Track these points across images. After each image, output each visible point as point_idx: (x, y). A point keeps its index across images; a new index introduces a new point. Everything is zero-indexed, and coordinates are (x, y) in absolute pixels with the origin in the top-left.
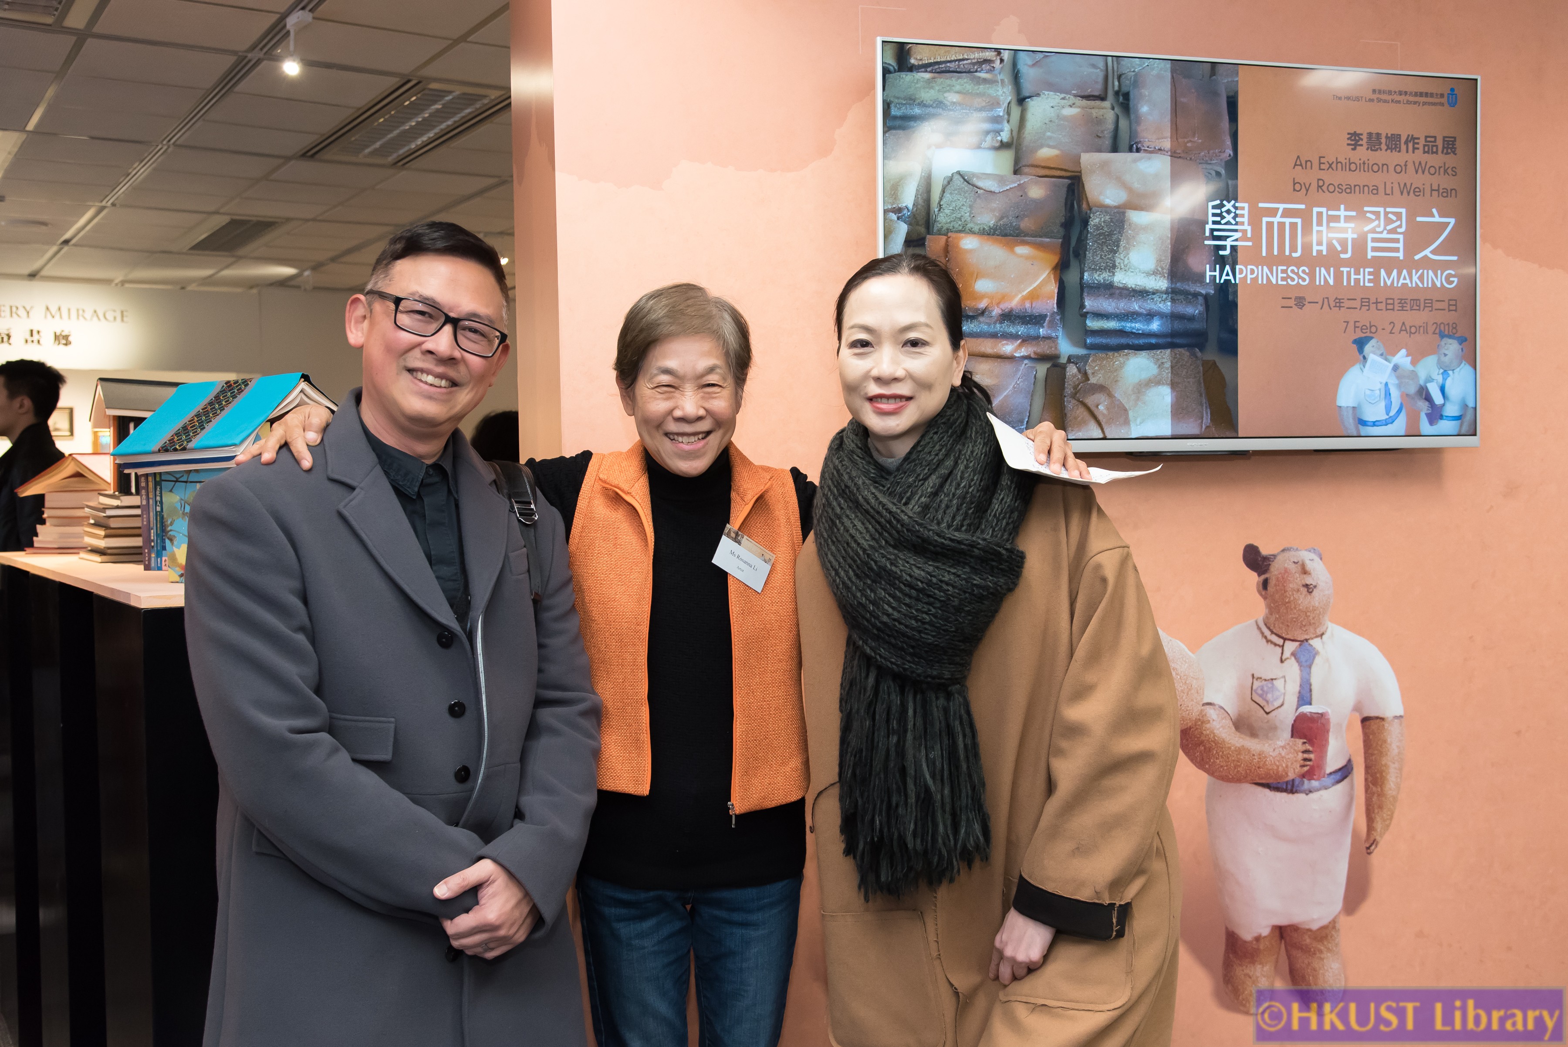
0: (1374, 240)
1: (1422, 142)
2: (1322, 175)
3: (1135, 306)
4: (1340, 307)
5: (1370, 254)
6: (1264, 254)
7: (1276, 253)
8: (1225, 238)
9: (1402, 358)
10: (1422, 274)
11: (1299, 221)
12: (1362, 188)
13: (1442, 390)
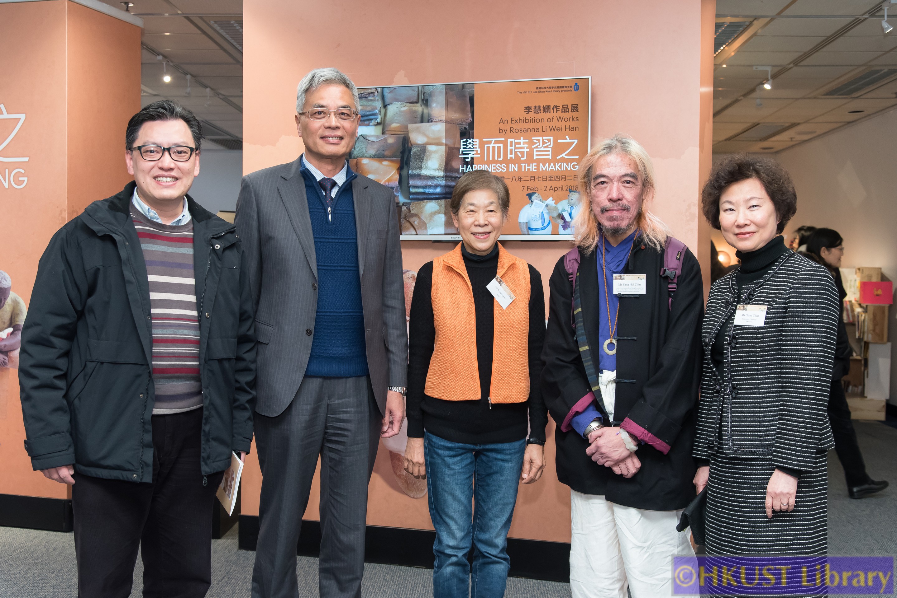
0: (537, 151)
1: (561, 107)
2: (512, 125)
3: (430, 183)
4: (520, 180)
5: (535, 157)
6: (486, 160)
7: (491, 159)
8: (468, 154)
9: (550, 201)
10: (561, 164)
11: (502, 145)
12: (531, 130)
13: (570, 215)
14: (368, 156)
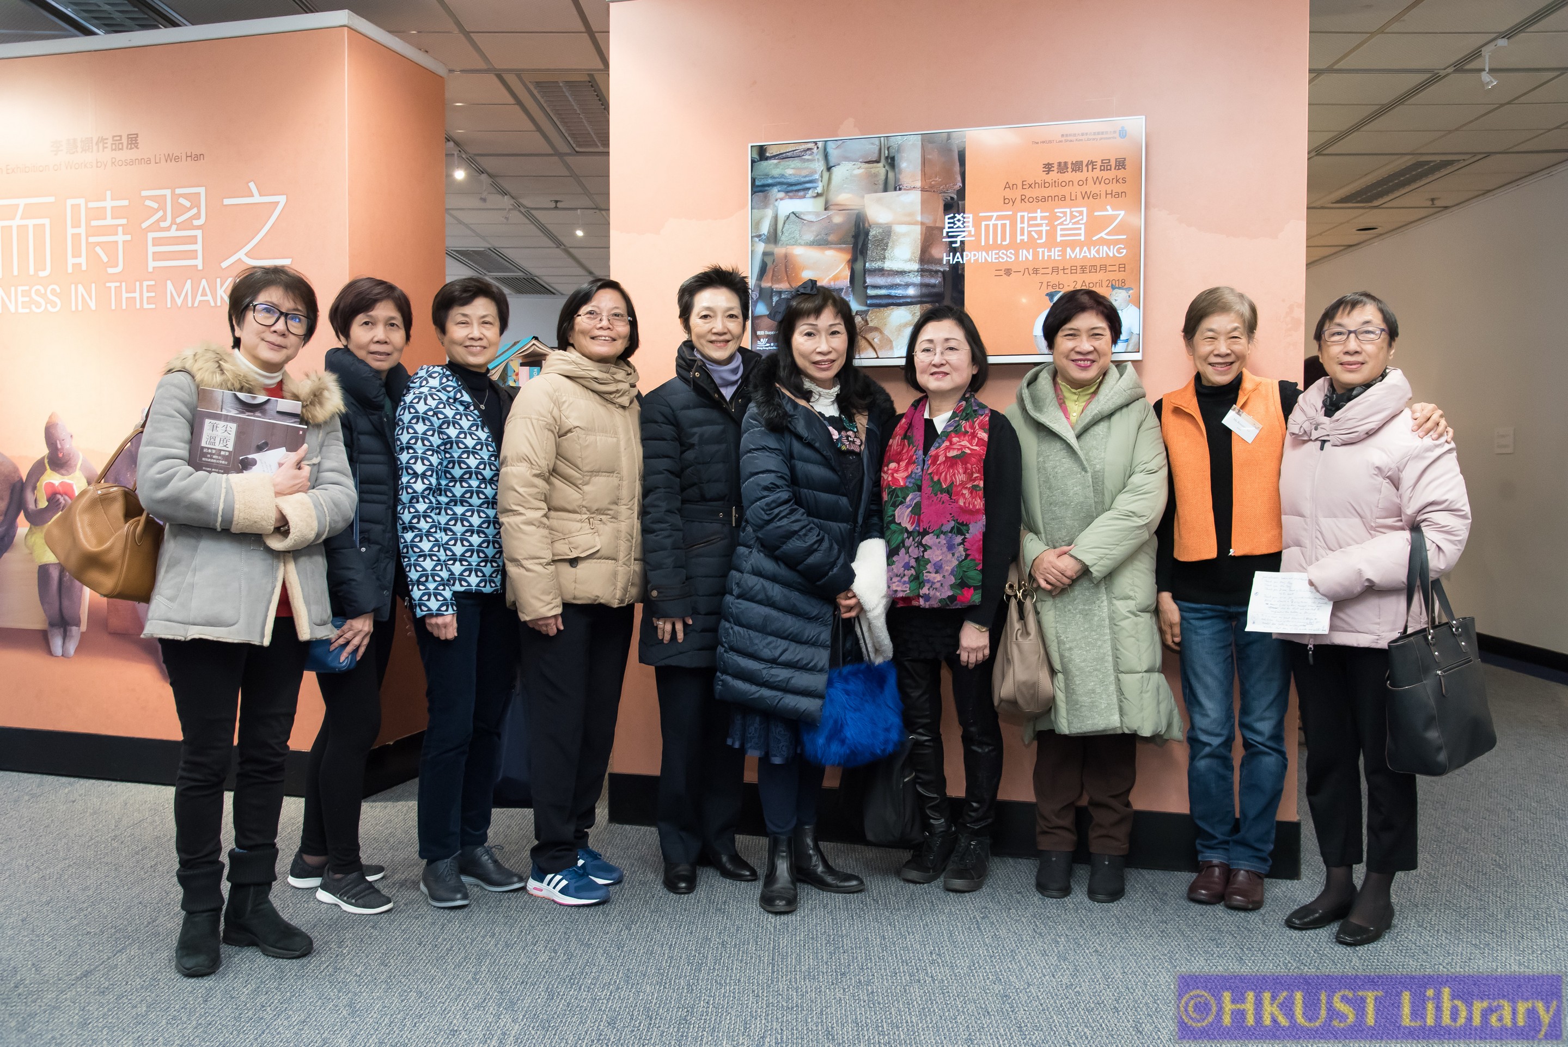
0: (1062, 230)
1: (1099, 164)
2: (1024, 192)
3: (898, 280)
4: (1036, 273)
5: (1059, 239)
7: (991, 243)
8: (956, 236)
10: (1099, 248)
11: (1008, 222)
12: (1053, 198)
14: (803, 242)
